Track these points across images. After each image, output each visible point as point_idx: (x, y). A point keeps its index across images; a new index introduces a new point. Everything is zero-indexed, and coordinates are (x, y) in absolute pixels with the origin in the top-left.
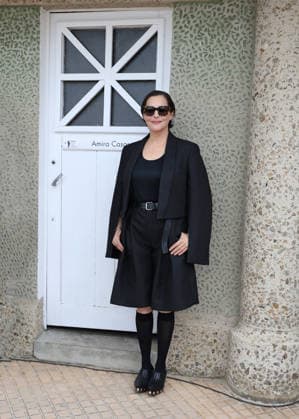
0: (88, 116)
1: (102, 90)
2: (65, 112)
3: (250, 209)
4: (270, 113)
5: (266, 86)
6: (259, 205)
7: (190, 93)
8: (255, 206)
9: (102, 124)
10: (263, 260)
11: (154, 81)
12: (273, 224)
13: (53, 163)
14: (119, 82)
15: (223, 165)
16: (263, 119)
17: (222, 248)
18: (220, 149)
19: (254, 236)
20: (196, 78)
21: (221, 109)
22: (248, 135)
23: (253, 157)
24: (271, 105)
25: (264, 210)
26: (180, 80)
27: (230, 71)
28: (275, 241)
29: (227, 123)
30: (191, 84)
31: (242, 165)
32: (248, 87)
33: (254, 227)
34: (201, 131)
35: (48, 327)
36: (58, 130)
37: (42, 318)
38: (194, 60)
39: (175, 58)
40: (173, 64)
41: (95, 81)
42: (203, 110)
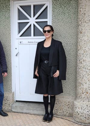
0: (26, 34)
1: (31, 25)
2: (19, 32)
3: (78, 62)
4: (83, 31)
5: (82, 22)
6: (81, 61)
8: (80, 61)
9: (30, 36)
10: (83, 78)
11: (47, 22)
12: (85, 67)
14: (36, 22)
15: (70, 48)
16: (81, 33)
17: (70, 74)
18: (68, 43)
19: (80, 71)
20: (60, 20)
21: (68, 30)
22: (77, 38)
23: (79, 45)
24: (83, 28)
25: (83, 62)
26: (55, 21)
27: (71, 18)
28: (86, 72)
29: (70, 34)
30: (58, 22)
31: (76, 48)
32: (77, 23)
33: (80, 68)
34: (62, 37)
35: (16, 101)
36: (17, 38)
37: (14, 98)
38: (59, 14)
39: (53, 14)
40: (52, 16)
41: (28, 22)
42: (63, 30)
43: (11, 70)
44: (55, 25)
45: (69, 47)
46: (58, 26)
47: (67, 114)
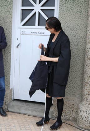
0: (30, 22)
1: (35, 13)
2: (22, 20)
3: (86, 58)
7: (66, 14)
8: (88, 57)
9: (34, 25)
11: (54, 10)
13: (17, 39)
14: (41, 10)
17: (77, 72)
18: (76, 35)
19: (87, 68)
20: (68, 9)
21: (77, 20)
22: (86, 30)
23: (87, 39)
26: (63, 10)
27: (81, 6)
29: (79, 26)
30: (66, 11)
31: (84, 41)
32: (87, 12)
33: (87, 65)
34: (70, 28)
35: (14, 99)
36: (19, 27)
37: (12, 96)
38: (68, 2)
39: (61, 2)
40: (60, 3)
41: (33, 10)
42: (71, 21)
43: (10, 63)
44: (62, 14)
45: (77, 40)
46: (65, 16)
47: (71, 118)
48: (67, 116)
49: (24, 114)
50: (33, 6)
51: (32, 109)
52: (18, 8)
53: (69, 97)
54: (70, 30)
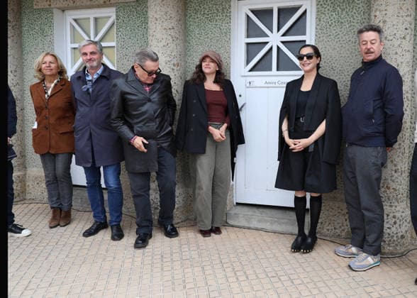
0: (262, 65)
1: (271, 49)
2: (248, 62)
7: (328, 47)
9: (270, 70)
11: (305, 40)
13: (240, 96)
14: (282, 42)
20: (332, 37)
21: (349, 57)
26: (321, 39)
30: (328, 41)
34: (336, 72)
35: (237, 203)
36: (243, 75)
37: (233, 197)
38: (330, 26)
39: (318, 25)
40: (316, 28)
41: (267, 43)
42: (337, 58)
46: (327, 49)
47: (343, 234)
48: (337, 231)
49: (257, 229)
50: (267, 36)
51: (272, 220)
52: (239, 40)
53: (338, 195)
54: (336, 74)
